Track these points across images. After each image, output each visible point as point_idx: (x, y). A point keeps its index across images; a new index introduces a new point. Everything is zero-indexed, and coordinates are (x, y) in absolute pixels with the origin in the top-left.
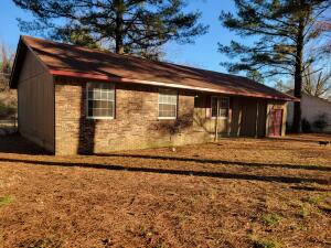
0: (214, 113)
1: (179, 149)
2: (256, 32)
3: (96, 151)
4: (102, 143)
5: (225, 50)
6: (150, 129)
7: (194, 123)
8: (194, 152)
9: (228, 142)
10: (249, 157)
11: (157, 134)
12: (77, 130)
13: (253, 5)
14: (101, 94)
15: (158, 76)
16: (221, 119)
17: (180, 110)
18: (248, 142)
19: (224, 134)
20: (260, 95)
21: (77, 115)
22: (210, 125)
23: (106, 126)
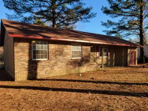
0: (101, 55)
1: (83, 74)
2: (119, 15)
3: (38, 77)
4: (41, 73)
5: (105, 24)
6: (67, 64)
7: (91, 60)
8: (91, 76)
9: (109, 69)
10: (122, 78)
11: (71, 67)
12: (27, 67)
13: (117, 3)
14: (40, 47)
15: (71, 37)
16: (105, 57)
17: (83, 53)
18: (119, 69)
19: (106, 65)
20: (124, 45)
21: (27, 58)
22: (99, 61)
23: (43, 64)
